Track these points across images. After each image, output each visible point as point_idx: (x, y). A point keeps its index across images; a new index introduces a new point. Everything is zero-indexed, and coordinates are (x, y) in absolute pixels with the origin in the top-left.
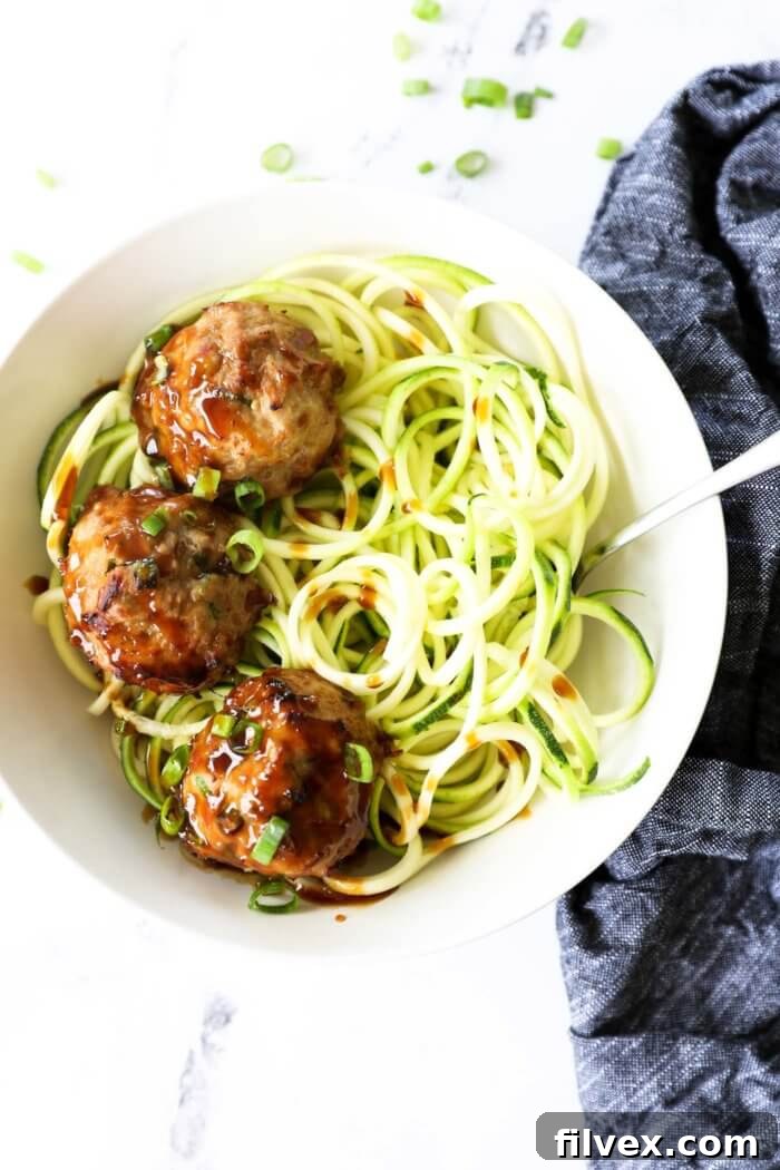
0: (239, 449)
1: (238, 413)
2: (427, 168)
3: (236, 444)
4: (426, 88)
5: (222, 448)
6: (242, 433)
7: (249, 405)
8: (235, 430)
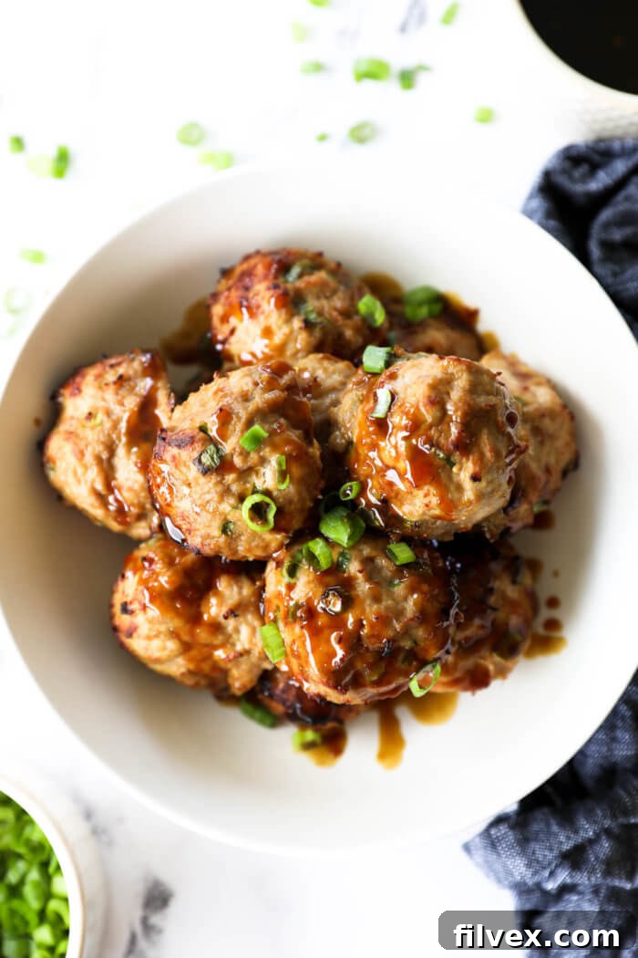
0: (426, 501)
1: (440, 471)
2: (323, 138)
3: (426, 495)
4: (318, 68)
5: (412, 493)
6: (436, 488)
7: (452, 467)
8: (430, 484)
